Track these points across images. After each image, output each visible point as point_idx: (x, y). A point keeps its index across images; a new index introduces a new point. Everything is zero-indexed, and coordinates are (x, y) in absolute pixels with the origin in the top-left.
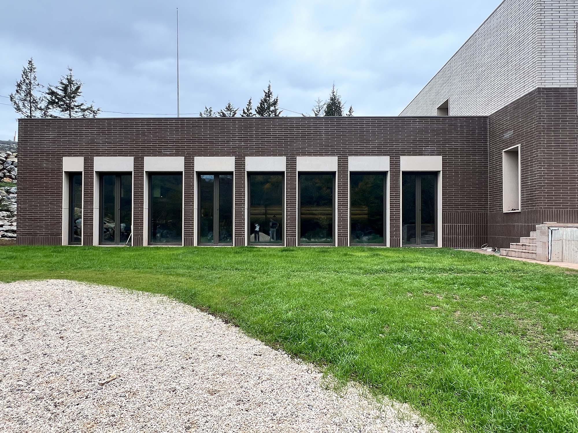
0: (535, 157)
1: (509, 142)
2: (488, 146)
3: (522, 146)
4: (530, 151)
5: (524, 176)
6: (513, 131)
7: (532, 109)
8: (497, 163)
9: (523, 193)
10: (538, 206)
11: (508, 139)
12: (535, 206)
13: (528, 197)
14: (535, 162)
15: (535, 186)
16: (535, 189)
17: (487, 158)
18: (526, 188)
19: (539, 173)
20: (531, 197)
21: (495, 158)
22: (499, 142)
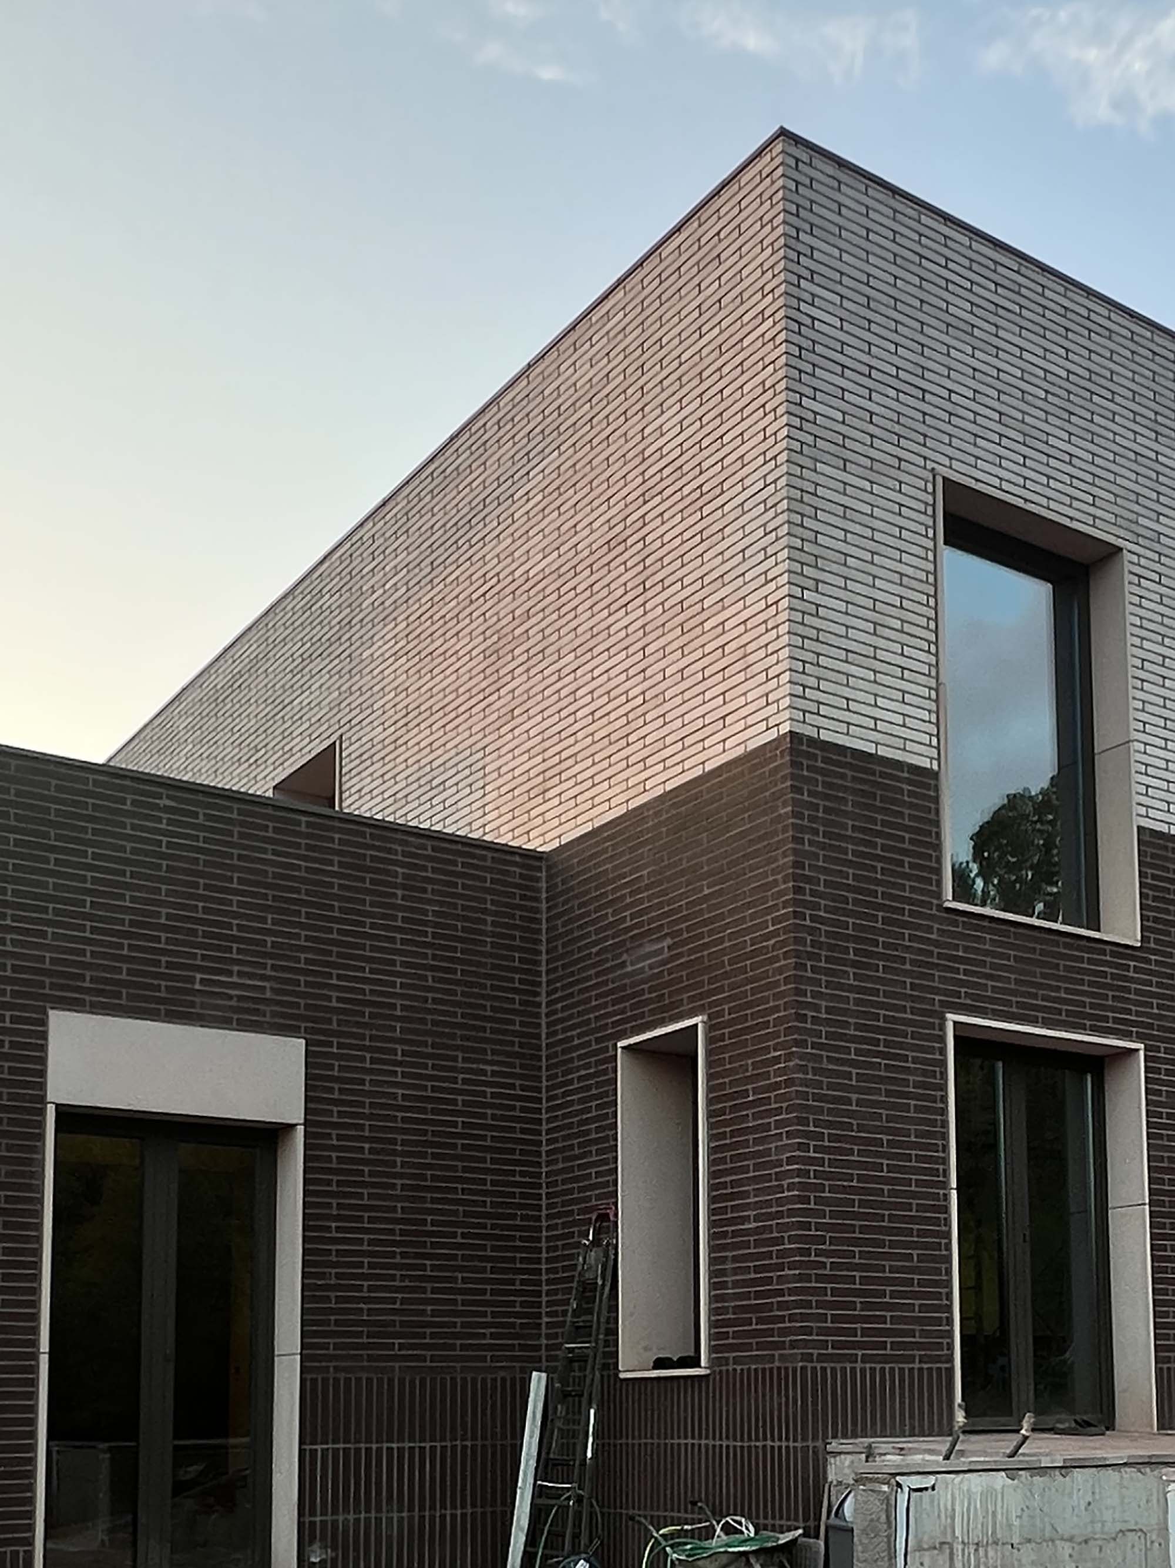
0: (777, 1086)
1: (650, 1001)
2: (544, 1010)
3: (710, 1028)
4: (755, 1053)
5: (724, 1185)
6: (669, 941)
7: (761, 839)
8: (589, 1110)
9: (722, 1273)
10: (793, 1345)
11: (644, 982)
12: (780, 1345)
13: (747, 1296)
14: (778, 1111)
15: (779, 1241)
16: (781, 1254)
17: (539, 1079)
18: (735, 1246)
19: (799, 1173)
20: (758, 1295)
21: (580, 1079)
22: (598, 997)
